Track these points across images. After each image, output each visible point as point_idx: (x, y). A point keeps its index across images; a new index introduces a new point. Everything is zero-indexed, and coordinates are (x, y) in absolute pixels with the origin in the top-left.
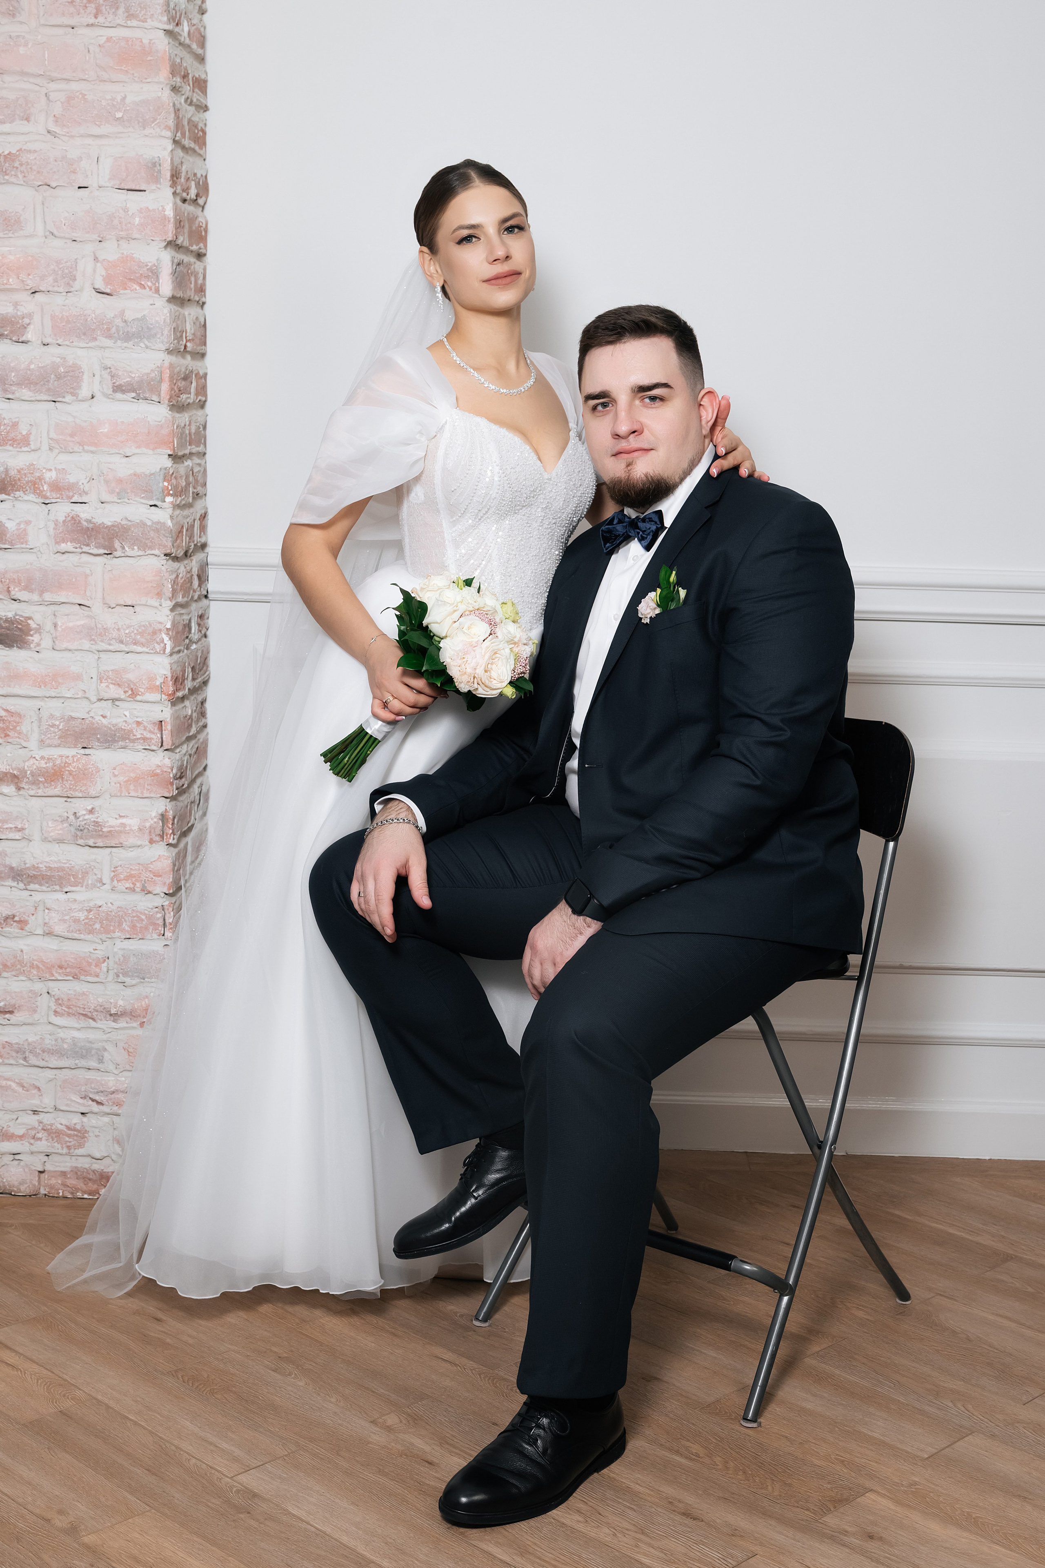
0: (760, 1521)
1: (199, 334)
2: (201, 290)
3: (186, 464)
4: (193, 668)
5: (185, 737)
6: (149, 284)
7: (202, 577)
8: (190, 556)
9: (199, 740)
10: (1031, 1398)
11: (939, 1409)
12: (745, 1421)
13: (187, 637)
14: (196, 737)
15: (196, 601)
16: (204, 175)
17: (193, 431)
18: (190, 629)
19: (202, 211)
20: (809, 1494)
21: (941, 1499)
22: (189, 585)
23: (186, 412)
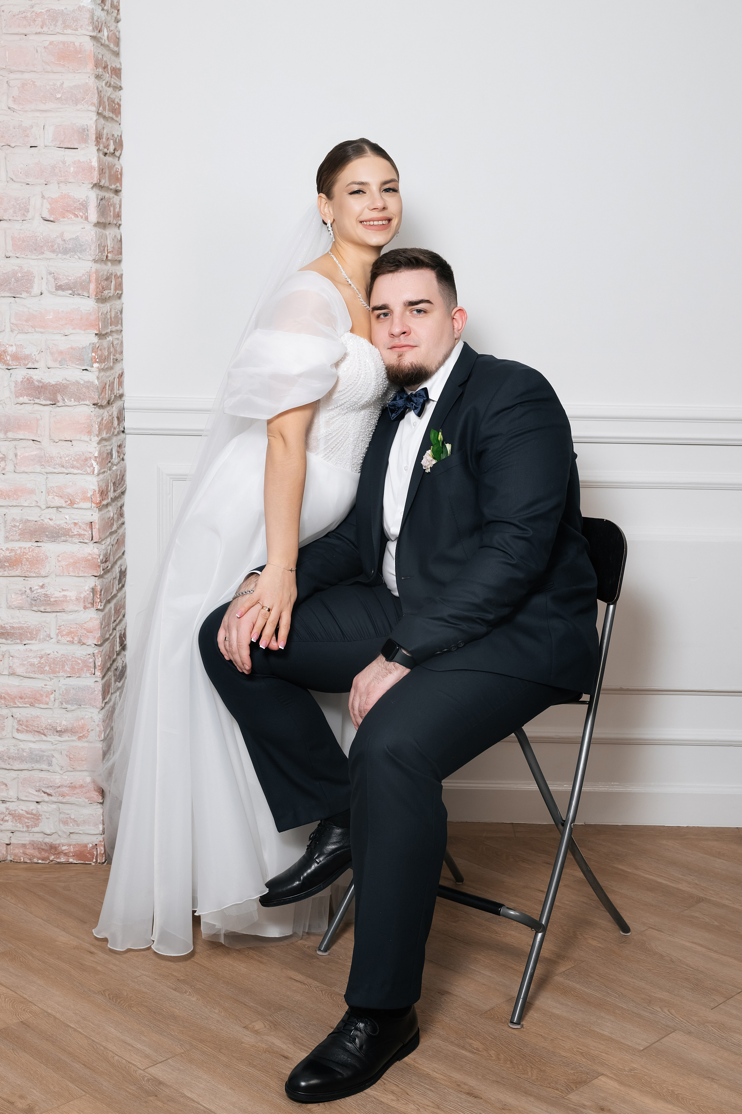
0: (523, 1098)
1: (116, 247)
2: (118, 216)
3: (108, 339)
4: (114, 483)
5: (109, 533)
6: (81, 214)
7: (120, 418)
8: (112, 404)
9: (119, 534)
10: (717, 1005)
11: (652, 1013)
12: (512, 1024)
13: (110, 462)
14: (117, 532)
15: (116, 435)
16: (119, 135)
17: (113, 316)
18: (112, 456)
19: (119, 160)
20: (558, 1078)
21: (653, 1080)
22: (111, 424)
23: (108, 302)
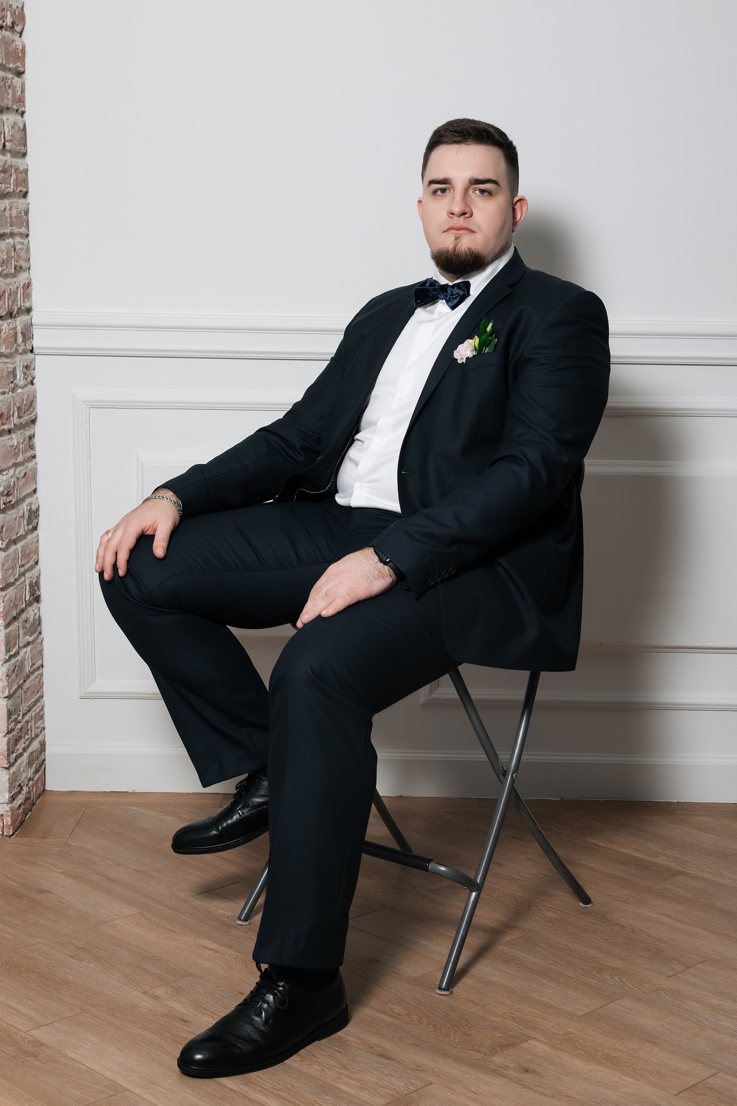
0: (440, 1060)
1: (18, 136)
2: (21, 100)
3: (7, 241)
4: (19, 408)
5: (12, 463)
7: (27, 334)
8: (15, 317)
9: (27, 467)
10: (675, 973)
11: (599, 981)
12: (440, 990)
13: (12, 382)
14: (24, 465)
15: (21, 353)
16: (20, 6)
17: (14, 214)
18: (15, 376)
19: (20, 36)
20: (483, 1041)
21: (588, 1044)
22: (13, 339)
23: (7, 199)
